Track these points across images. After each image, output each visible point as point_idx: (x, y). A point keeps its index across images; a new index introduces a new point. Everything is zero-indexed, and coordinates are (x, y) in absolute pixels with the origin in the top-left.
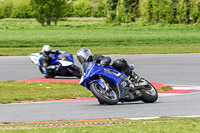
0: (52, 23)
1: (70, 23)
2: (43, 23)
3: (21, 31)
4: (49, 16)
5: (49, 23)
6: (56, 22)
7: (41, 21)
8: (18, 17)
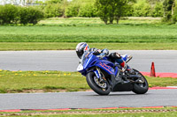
0: (114, 22)
1: (130, 22)
2: (106, 22)
3: (87, 28)
4: (111, 16)
5: (111, 21)
6: (117, 20)
7: (105, 19)
8: (84, 16)
